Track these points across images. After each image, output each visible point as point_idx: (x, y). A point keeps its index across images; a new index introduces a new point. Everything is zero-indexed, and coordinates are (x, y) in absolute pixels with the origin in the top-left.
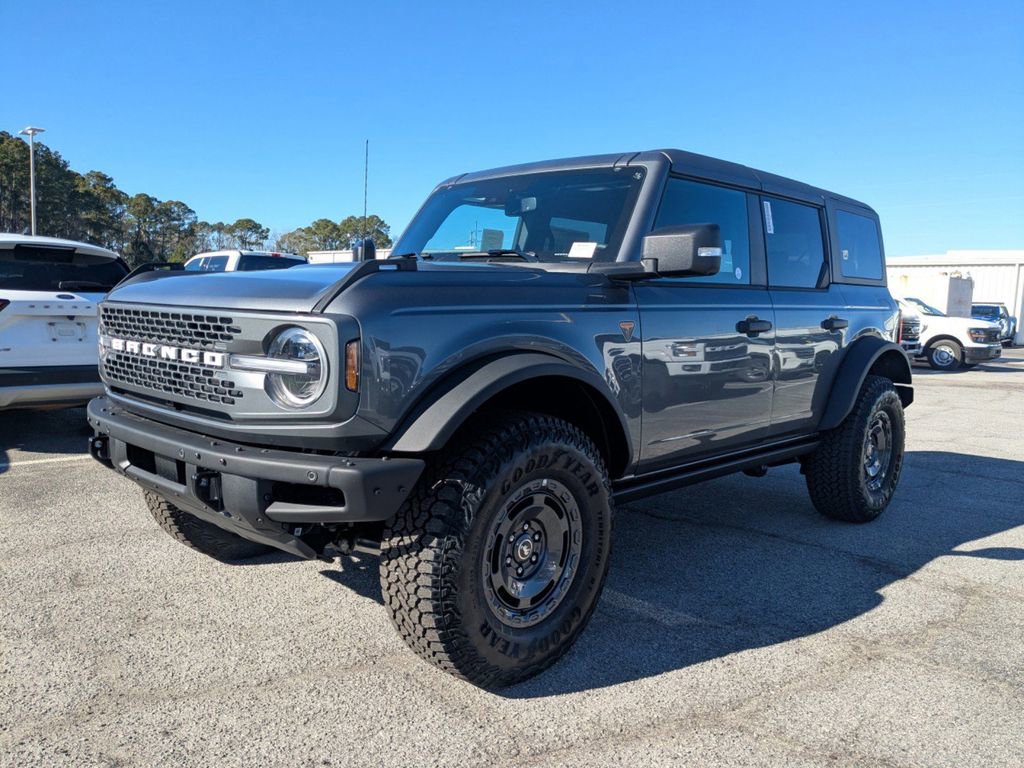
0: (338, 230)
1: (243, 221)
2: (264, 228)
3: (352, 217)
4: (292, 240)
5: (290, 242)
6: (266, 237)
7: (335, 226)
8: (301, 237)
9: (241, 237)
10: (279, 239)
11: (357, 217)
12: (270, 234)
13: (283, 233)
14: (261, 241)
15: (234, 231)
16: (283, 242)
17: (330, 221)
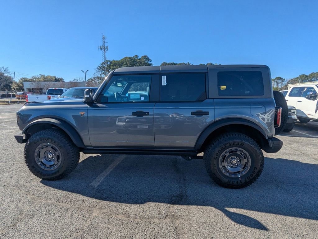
0: (308, 77)
1: (277, 77)
2: (283, 79)
3: (313, 73)
4: (292, 81)
5: (291, 82)
6: (284, 81)
7: (307, 76)
8: (295, 80)
9: (276, 82)
10: (288, 81)
11: (315, 73)
12: (285, 80)
13: (289, 79)
14: (282, 82)
15: (274, 80)
16: (289, 82)
17: (305, 75)
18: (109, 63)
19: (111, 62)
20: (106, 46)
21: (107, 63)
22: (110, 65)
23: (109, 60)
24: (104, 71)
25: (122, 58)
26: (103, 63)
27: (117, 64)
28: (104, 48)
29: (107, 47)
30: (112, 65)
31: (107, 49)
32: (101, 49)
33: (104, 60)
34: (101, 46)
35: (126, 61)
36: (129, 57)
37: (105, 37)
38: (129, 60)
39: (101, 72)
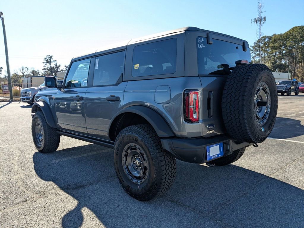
18: (267, 40)
19: (270, 38)
20: (263, 17)
21: (265, 39)
22: (268, 42)
23: (267, 35)
24: (258, 53)
25: (289, 30)
26: (259, 41)
27: (279, 39)
28: (260, 20)
29: (265, 18)
30: (272, 42)
31: (265, 20)
32: (256, 21)
33: (258, 37)
34: (255, 19)
35: (295, 33)
36: (300, 27)
37: (262, 4)
38: (300, 30)
39: (255, 53)
